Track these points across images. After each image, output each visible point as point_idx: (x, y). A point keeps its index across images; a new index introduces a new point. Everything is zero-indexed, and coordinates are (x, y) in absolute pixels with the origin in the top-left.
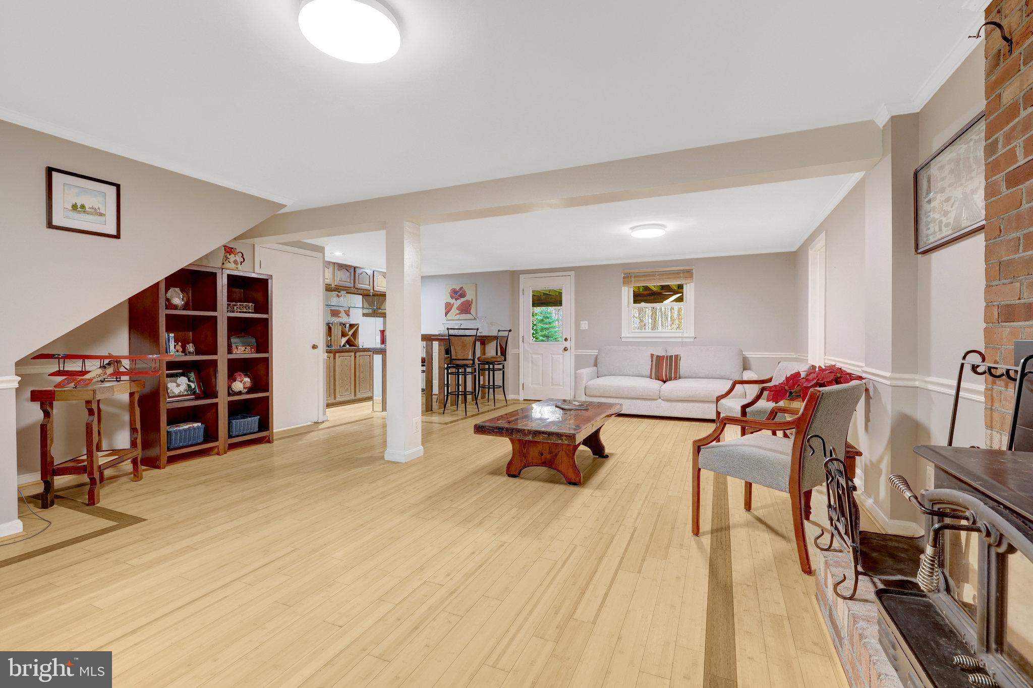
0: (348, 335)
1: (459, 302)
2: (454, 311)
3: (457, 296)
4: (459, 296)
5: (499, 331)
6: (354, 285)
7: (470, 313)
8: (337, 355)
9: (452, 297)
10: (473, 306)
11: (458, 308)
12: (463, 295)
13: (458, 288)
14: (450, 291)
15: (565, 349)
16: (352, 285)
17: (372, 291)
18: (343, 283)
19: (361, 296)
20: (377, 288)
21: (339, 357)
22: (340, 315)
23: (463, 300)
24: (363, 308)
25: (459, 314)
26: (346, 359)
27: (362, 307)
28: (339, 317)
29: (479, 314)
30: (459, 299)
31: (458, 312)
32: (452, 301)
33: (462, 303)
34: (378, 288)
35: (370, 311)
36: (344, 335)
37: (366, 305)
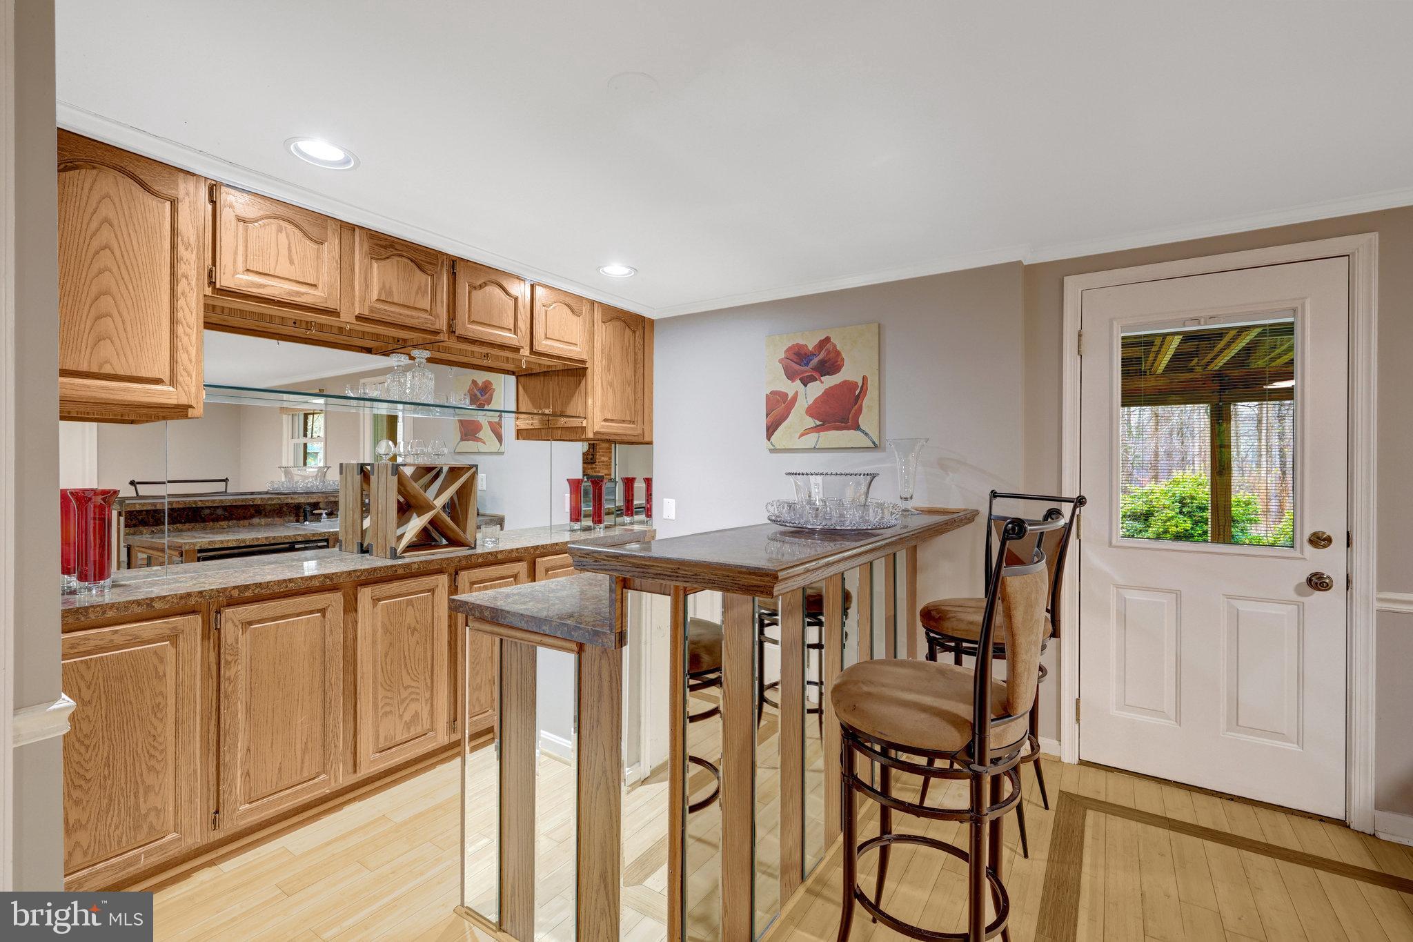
0: (431, 507)
1: (817, 389)
2: (799, 419)
3: (807, 370)
4: (815, 369)
5: (994, 495)
6: (450, 326)
7: (857, 427)
8: (365, 595)
9: (791, 376)
10: (869, 402)
11: (812, 411)
12: (830, 365)
13: (811, 344)
14: (783, 356)
15: (1318, 582)
16: (442, 323)
17: (525, 352)
18: (392, 309)
19: (512, 379)
20: (542, 345)
21: (376, 601)
22: (480, 435)
23: (830, 381)
24: (518, 412)
25: (817, 429)
26: (410, 603)
27: (514, 408)
28: (478, 440)
29: (890, 433)
30: (814, 379)
31: (811, 422)
32: (792, 387)
33: (829, 393)
34: (549, 342)
35: (535, 422)
36: (406, 508)
37: (526, 405)
